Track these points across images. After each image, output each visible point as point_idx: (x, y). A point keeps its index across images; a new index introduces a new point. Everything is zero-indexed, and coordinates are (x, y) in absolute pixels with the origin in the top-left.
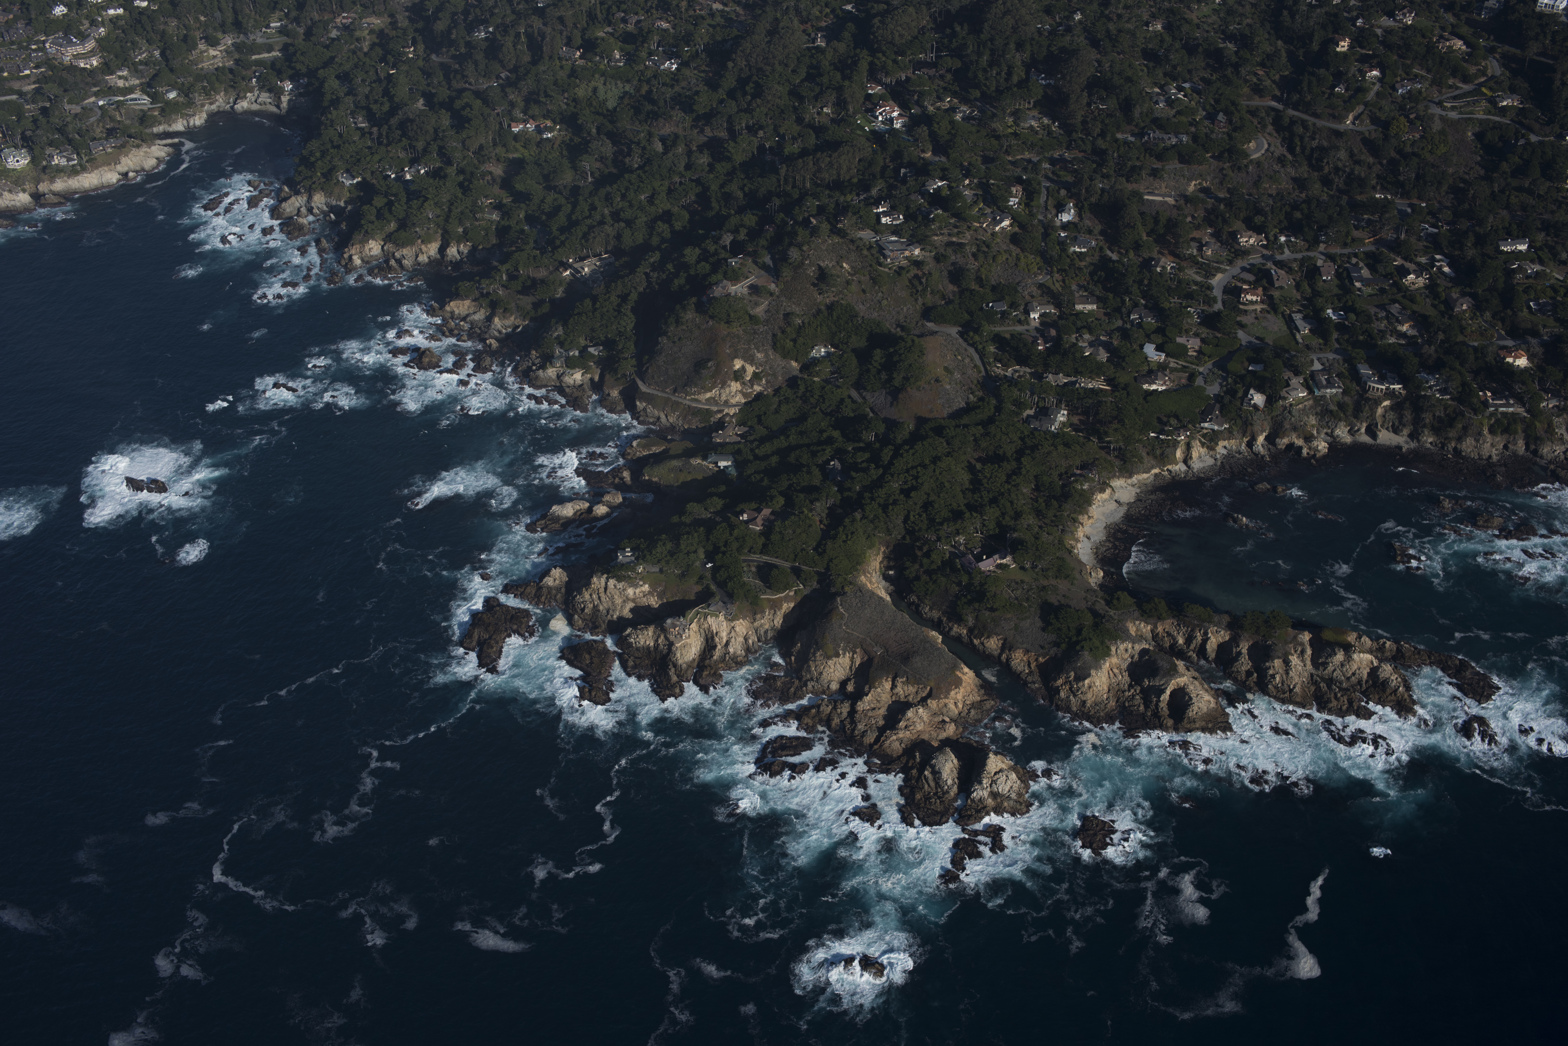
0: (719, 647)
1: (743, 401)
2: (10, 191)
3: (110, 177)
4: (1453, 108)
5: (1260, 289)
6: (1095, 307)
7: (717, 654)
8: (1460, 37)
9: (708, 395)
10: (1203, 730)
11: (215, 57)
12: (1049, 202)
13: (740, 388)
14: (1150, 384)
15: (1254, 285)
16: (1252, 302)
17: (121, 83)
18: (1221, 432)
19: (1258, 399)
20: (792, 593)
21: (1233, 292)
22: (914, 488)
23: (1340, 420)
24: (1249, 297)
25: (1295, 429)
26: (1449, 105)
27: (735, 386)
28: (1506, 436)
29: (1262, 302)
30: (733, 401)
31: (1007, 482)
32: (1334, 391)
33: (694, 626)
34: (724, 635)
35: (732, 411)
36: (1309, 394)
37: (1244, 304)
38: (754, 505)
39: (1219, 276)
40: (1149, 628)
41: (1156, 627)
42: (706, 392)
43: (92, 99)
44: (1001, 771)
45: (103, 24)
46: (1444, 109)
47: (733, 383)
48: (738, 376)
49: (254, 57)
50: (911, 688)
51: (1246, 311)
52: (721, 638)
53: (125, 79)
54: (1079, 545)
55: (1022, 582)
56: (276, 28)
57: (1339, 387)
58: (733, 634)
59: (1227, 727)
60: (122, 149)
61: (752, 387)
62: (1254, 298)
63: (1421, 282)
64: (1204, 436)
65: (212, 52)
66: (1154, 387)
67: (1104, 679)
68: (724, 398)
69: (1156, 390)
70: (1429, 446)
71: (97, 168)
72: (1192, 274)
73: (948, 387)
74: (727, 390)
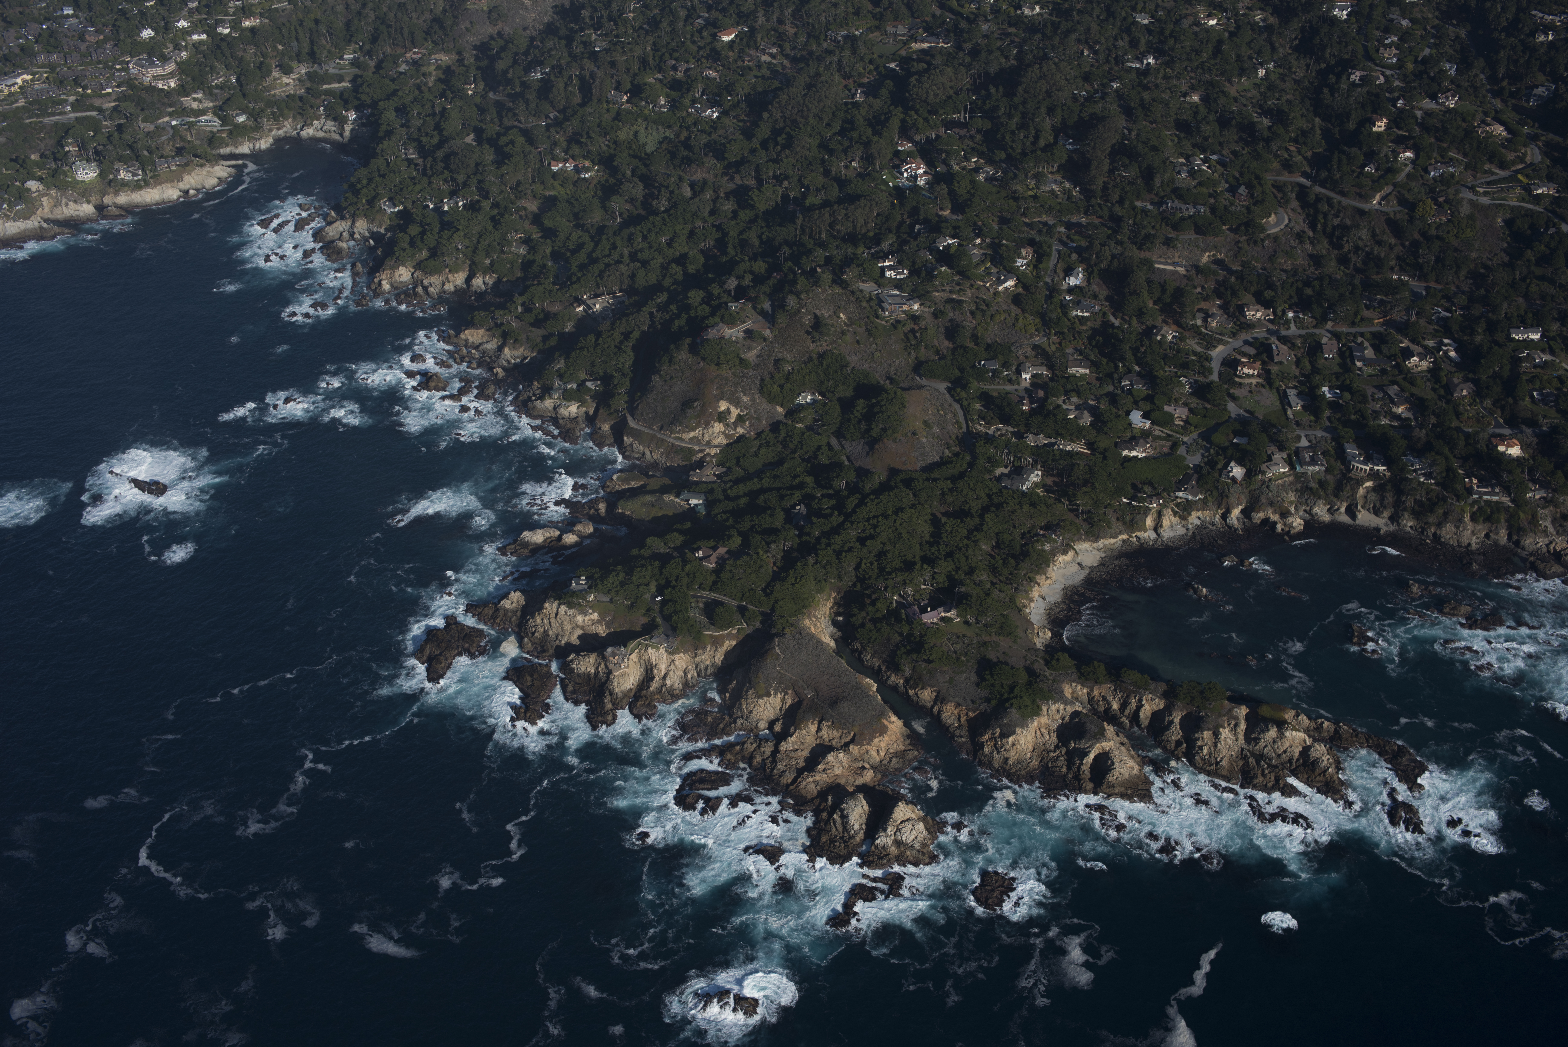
0: (657, 679)
1: (725, 442)
2: (75, 202)
3: (171, 193)
4: (1486, 194)
5: (1258, 363)
6: (1088, 371)
7: (654, 686)
8: (1502, 123)
9: (692, 434)
10: (1123, 796)
11: (287, 85)
12: (1059, 266)
13: (723, 429)
14: (1130, 450)
15: (1253, 359)
16: (1248, 376)
17: (195, 105)
18: (1196, 502)
19: (1237, 471)
20: (735, 632)
21: (1231, 364)
22: (871, 537)
23: (1320, 498)
24: (1246, 370)
25: (1271, 504)
26: (1481, 190)
27: (718, 427)
28: (1488, 525)
29: (1259, 375)
30: (715, 442)
31: (968, 538)
32: (1317, 468)
33: (634, 656)
34: (663, 668)
35: (713, 452)
36: (1290, 470)
37: (1240, 377)
38: (711, 543)
39: (1220, 348)
40: (1085, 690)
41: (1092, 690)
42: (689, 431)
43: (166, 119)
44: (908, 820)
45: (186, 48)
46: (1476, 193)
47: (716, 424)
48: (722, 417)
49: (325, 87)
50: (835, 732)
51: (1240, 384)
52: (659, 670)
53: (200, 101)
54: (1032, 605)
55: (964, 636)
56: (349, 59)
57: (1322, 465)
58: (672, 667)
59: (1146, 796)
60: (185, 167)
61: (735, 429)
62: (1251, 372)
63: (1425, 365)
64: (1178, 505)
65: (285, 80)
66: (1134, 454)
67: (1029, 738)
68: (706, 438)
69: (1136, 457)
70: (1408, 529)
71: (160, 184)
72: (1193, 344)
73: (924, 440)
74: (710, 430)
